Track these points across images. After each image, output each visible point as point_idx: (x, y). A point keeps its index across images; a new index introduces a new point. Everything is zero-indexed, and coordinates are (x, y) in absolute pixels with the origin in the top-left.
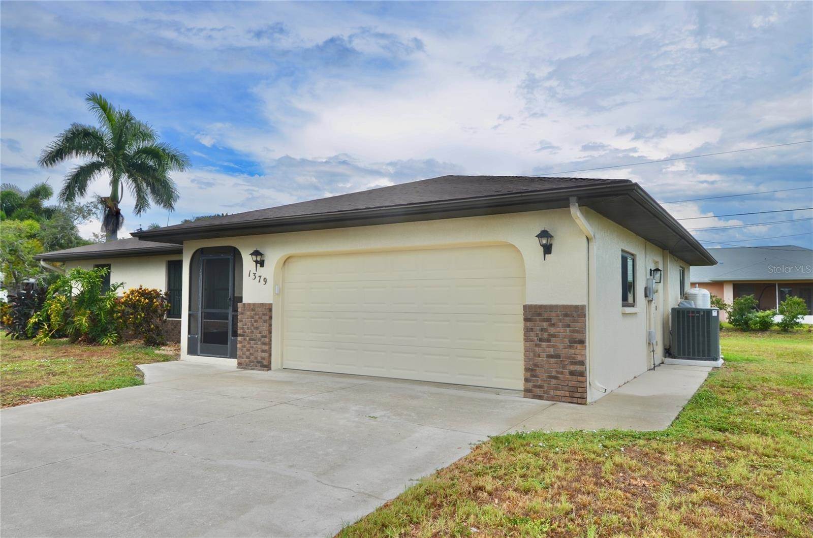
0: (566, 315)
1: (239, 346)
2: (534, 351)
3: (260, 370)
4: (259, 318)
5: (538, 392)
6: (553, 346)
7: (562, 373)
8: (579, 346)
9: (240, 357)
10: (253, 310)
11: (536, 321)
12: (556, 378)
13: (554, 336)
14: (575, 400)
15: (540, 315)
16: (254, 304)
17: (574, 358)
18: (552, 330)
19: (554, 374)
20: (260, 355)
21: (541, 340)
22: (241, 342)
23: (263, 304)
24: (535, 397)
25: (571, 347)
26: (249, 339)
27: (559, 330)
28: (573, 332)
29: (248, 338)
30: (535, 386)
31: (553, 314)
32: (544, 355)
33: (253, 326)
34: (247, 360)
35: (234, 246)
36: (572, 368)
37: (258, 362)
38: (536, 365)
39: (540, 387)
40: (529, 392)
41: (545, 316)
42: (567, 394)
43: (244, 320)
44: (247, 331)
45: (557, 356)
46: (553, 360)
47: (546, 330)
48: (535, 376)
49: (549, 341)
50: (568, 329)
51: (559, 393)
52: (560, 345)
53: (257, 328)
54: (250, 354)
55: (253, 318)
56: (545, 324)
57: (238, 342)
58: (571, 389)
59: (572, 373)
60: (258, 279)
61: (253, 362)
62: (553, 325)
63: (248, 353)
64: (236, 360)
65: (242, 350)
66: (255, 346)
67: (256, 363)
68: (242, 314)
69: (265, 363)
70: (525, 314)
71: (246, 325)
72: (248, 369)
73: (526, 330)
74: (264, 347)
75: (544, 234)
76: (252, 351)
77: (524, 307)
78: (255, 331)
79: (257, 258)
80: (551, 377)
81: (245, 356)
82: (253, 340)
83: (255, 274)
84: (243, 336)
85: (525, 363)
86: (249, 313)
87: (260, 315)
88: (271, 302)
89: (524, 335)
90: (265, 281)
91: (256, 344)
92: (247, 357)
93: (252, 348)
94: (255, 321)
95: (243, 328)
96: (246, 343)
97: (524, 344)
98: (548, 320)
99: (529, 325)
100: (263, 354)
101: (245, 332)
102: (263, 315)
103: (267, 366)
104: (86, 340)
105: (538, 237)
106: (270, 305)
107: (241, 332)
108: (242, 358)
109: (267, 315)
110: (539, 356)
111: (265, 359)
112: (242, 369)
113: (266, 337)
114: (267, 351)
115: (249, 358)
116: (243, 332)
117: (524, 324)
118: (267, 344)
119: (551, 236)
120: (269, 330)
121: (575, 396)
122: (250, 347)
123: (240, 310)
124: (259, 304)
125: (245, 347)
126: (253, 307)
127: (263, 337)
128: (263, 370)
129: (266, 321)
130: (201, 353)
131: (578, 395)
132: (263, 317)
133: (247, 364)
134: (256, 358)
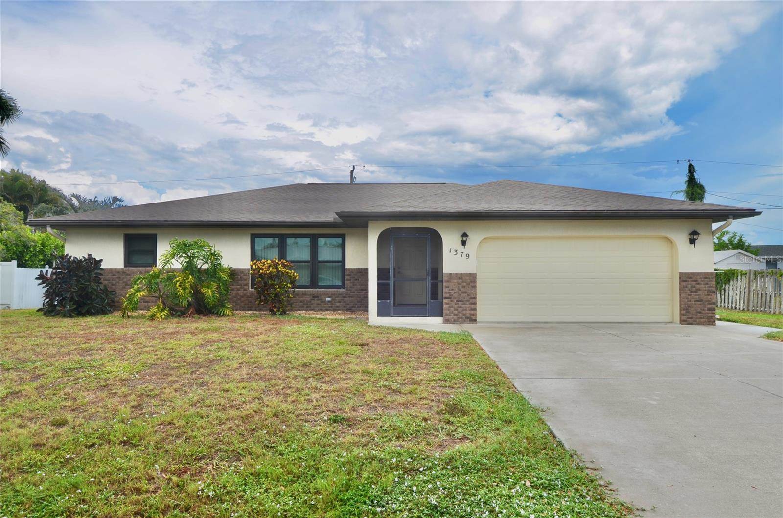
0: (706, 278)
1: (445, 306)
2: (687, 299)
3: (470, 324)
4: (467, 284)
5: (690, 321)
6: (699, 295)
7: (704, 310)
8: (713, 295)
9: (447, 315)
10: (459, 278)
11: (688, 281)
12: (700, 312)
13: (699, 289)
14: (711, 323)
15: (691, 278)
16: (461, 274)
17: (710, 301)
18: (698, 286)
19: (699, 310)
20: (468, 313)
21: (691, 292)
22: (447, 304)
23: (470, 274)
24: (688, 324)
25: (708, 295)
26: (457, 301)
27: (702, 286)
28: (710, 287)
29: (455, 301)
30: (688, 318)
31: (699, 277)
32: (693, 300)
33: (460, 290)
34: (455, 317)
35: (432, 228)
36: (709, 306)
37: (468, 318)
38: (689, 306)
39: (691, 318)
40: (682, 322)
41: (695, 279)
42: (707, 321)
43: (450, 286)
44: (454, 295)
45: (701, 301)
46: (699, 303)
47: (695, 287)
48: (688, 312)
49: (696, 292)
50: (707, 286)
51: (702, 320)
52: (702, 294)
53: (465, 292)
54: (459, 312)
55: (461, 284)
56: (694, 283)
57: (444, 304)
58: (709, 318)
59: (709, 309)
60: (459, 254)
61: (462, 318)
62: (699, 284)
63: (456, 312)
64: (442, 318)
65: (449, 310)
66: (463, 306)
67: (464, 319)
68: (448, 281)
69: (474, 318)
70: (680, 278)
71: (452, 290)
72: (456, 324)
73: (682, 286)
74: (473, 306)
75: (695, 233)
76: (460, 310)
77: (681, 274)
78: (462, 295)
79: (465, 239)
80: (697, 312)
81: (452, 314)
82: (461, 301)
83: (456, 251)
84: (450, 298)
85: (680, 306)
86: (455, 281)
87: (469, 281)
88: (475, 272)
89: (680, 290)
90: (468, 256)
91: (464, 304)
92: (454, 315)
93: (461, 307)
94: (462, 287)
95: (449, 293)
96: (453, 304)
97: (680, 295)
98: (696, 281)
99: (684, 284)
100: (472, 312)
101: (452, 295)
102: (471, 282)
103: (475, 320)
104: (195, 312)
105: (691, 234)
106: (476, 274)
107: (448, 295)
108: (450, 315)
109: (475, 282)
110: (690, 301)
111: (475, 315)
112: (450, 324)
113: (475, 298)
114: (475, 309)
115: (457, 315)
116: (450, 295)
117: (680, 284)
118: (475, 304)
119: (699, 234)
120: (476, 293)
121: (711, 321)
122: (458, 307)
123: (445, 279)
124: (467, 274)
125: (452, 307)
126: (460, 276)
127: (471, 298)
128: (473, 324)
129: (475, 287)
130: (394, 314)
131: (712, 321)
132: (472, 284)
133: (454, 321)
134: (465, 315)
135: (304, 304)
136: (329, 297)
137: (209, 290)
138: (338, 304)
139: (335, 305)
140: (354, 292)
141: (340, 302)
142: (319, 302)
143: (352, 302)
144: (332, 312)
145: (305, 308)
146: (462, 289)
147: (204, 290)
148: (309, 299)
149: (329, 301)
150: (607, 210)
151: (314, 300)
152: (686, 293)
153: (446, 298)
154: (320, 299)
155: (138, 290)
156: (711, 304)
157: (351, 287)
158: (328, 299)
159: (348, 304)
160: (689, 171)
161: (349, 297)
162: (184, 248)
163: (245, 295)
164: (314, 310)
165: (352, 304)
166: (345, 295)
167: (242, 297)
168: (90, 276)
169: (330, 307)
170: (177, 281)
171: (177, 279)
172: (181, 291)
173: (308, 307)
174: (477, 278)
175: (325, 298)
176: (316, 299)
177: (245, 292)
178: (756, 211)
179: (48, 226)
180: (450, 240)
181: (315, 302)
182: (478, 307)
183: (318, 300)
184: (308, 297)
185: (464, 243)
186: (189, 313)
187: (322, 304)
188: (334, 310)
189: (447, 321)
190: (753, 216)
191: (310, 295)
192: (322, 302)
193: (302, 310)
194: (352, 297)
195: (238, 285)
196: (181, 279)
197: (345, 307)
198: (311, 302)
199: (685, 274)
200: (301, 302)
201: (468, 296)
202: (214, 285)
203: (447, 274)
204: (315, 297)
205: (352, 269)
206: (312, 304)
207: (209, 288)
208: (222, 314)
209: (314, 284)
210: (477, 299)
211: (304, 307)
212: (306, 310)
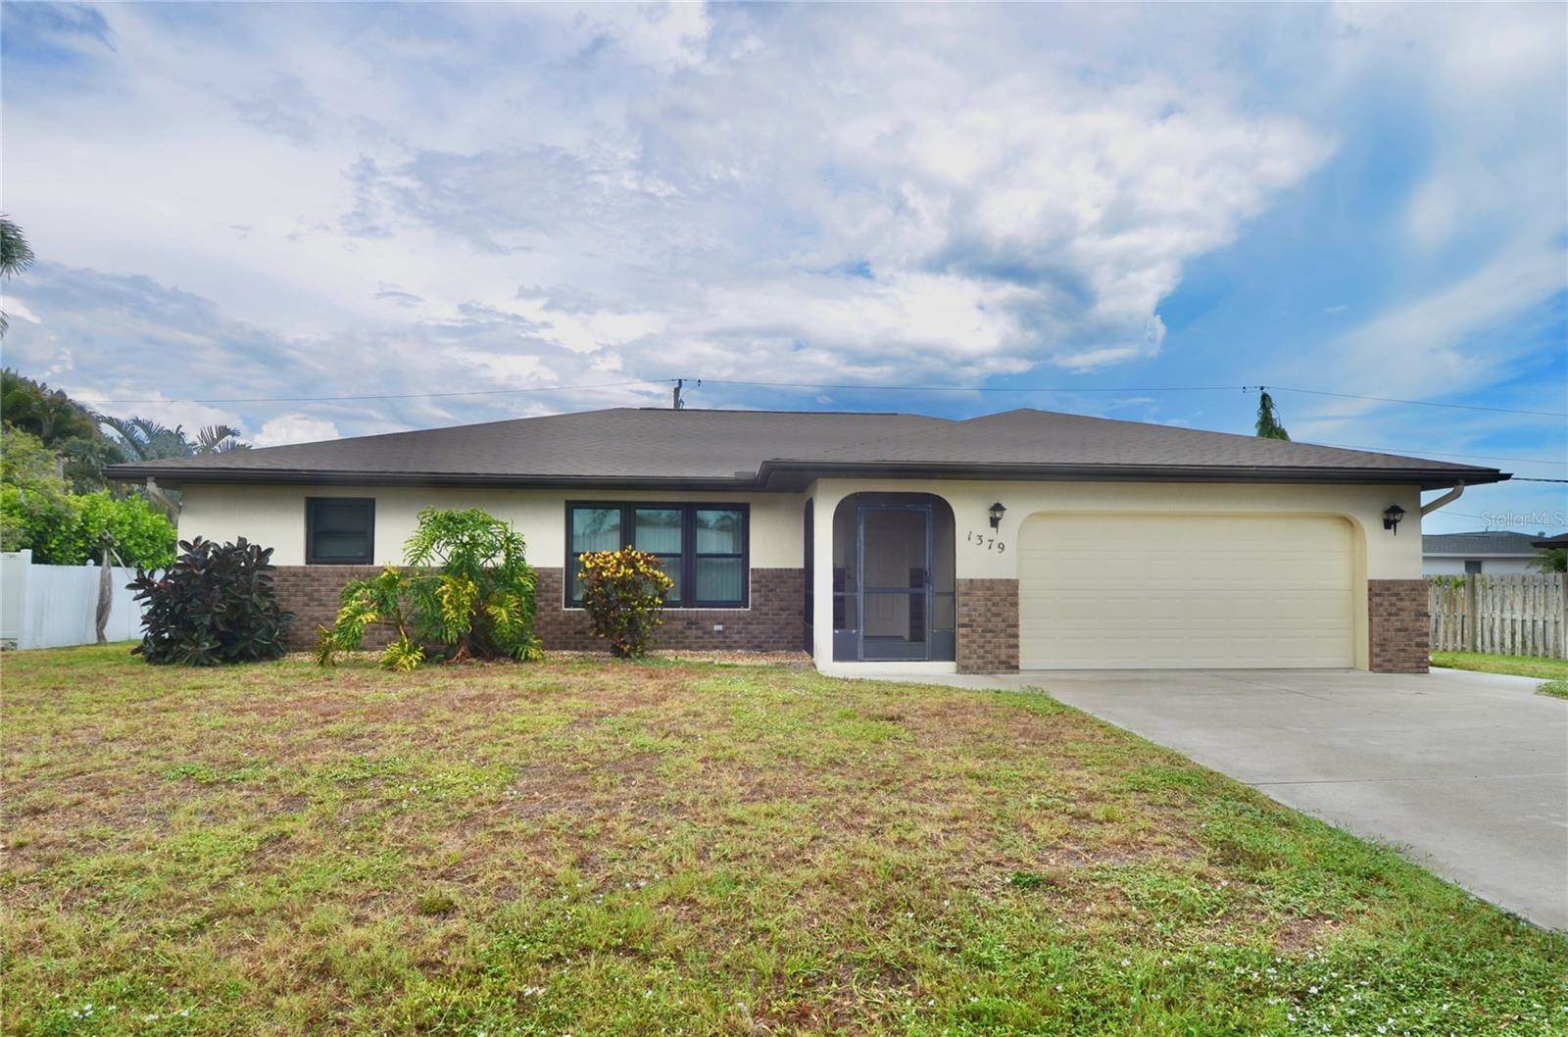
0: (1413, 590)
1: (959, 641)
2: (1383, 626)
3: (1007, 673)
4: (1001, 600)
5: (1389, 666)
6: (1402, 620)
7: (1409, 645)
8: (1425, 619)
9: (965, 657)
10: (988, 589)
11: (1383, 595)
12: (1404, 651)
13: (1402, 610)
14: (1421, 670)
15: (1388, 589)
16: (992, 580)
17: (1418, 630)
18: (1400, 604)
19: (1402, 647)
20: (1003, 653)
21: (1390, 614)
22: (964, 636)
23: (1008, 580)
24: (1385, 671)
25: (1418, 620)
26: (983, 631)
27: (1406, 604)
28: (1418, 605)
29: (980, 630)
30: (1385, 661)
31: (1401, 588)
32: (1392, 629)
33: (989, 610)
34: (980, 661)
35: (936, 493)
36: (1419, 640)
37: (1003, 663)
38: (1385, 640)
39: (1390, 661)
40: (1373, 667)
41: (1395, 590)
42: (1415, 665)
43: (971, 603)
44: (979, 619)
46: (1402, 633)
47: (1394, 605)
48: (1384, 651)
49: (1397, 615)
50: (1414, 603)
51: (1408, 665)
52: (1408, 618)
53: (998, 615)
54: (986, 652)
55: (989, 600)
56: (1394, 599)
57: (958, 636)
58: (1418, 660)
59: (1418, 645)
60: (986, 544)
61: (991, 663)
62: (1401, 599)
63: (981, 651)
64: (954, 663)
65: (968, 647)
66: (993, 640)
67: (997, 664)
68: (967, 594)
69: (1014, 663)
70: (1370, 590)
71: (975, 610)
72: (982, 674)
73: (1374, 605)
74: (1012, 641)
75: (1395, 510)
76: (988, 647)
77: (1371, 582)
78: (993, 619)
79: (998, 515)
80: (1399, 650)
81: (974, 656)
82: (990, 631)
83: (980, 537)
84: (971, 626)
85: (1371, 639)
86: (980, 593)
87: (1003, 595)
88: (1014, 578)
89: (1370, 610)
90: (1001, 547)
91: (996, 637)
92: (979, 657)
93: (990, 642)
94: (993, 605)
95: (969, 615)
96: (976, 637)
97: (1370, 620)
98: (1397, 595)
99: (1377, 600)
100: (1011, 651)
101: (974, 621)
102: (1011, 595)
103: (1017, 667)
104: (469, 654)
105: (1387, 512)
106: (1018, 581)
107: (966, 620)
108: (970, 658)
109: (1016, 595)
110: (1388, 631)
111: (1015, 657)
112: (970, 673)
113: (1016, 626)
114: (1016, 646)
115: (983, 657)
116: (970, 621)
117: (1370, 599)
118: (1016, 636)
119: (1402, 511)
120: (1017, 617)
121: (1421, 667)
122: (986, 642)
123: (961, 589)
124: (1001, 580)
125: (974, 642)
126: (989, 585)
127: (1009, 626)
128: (1012, 673)
129: (1016, 604)
130: (865, 657)
131: (1423, 665)
132: (1009, 599)
133: (979, 668)
134: (996, 657)
135: (671, 638)
136: (719, 624)
137: (503, 611)
138: (736, 637)
139: (731, 638)
140: (767, 614)
141: (740, 633)
142: (700, 633)
143: (763, 633)
144: (726, 652)
145: (673, 644)
146: (993, 609)
147: (492, 610)
148: (680, 628)
149: (719, 632)
150: (1257, 467)
151: (690, 628)
152: (1381, 616)
153: (963, 626)
154: (702, 628)
155: (359, 612)
156: (1421, 635)
157: (761, 605)
158: (719, 628)
159: (756, 637)
160: (1264, 406)
161: (758, 623)
162: (450, 526)
163: (554, 620)
164: (690, 648)
165: (763, 636)
166: (749, 620)
167: (549, 623)
168: (249, 582)
169: (721, 642)
170: (443, 592)
171: (444, 588)
172: (452, 612)
173: (679, 643)
174: (1020, 587)
175: (712, 625)
176: (693, 627)
177: (555, 613)
178: (1501, 472)
179: (148, 479)
180: (968, 516)
181: (693, 632)
182: (1022, 641)
183: (696, 629)
184: (678, 623)
185: (994, 522)
186: (459, 655)
187: (706, 636)
188: (729, 648)
189: (964, 669)
190: (1496, 482)
191: (684, 619)
192: (705, 633)
193: (668, 648)
194: (763, 623)
195: (542, 601)
196: (450, 589)
197: (749, 642)
198: (684, 633)
199: (1381, 582)
200: (665, 633)
201: (1004, 621)
202: (512, 601)
203: (965, 580)
204: (691, 623)
205: (763, 570)
206: (687, 637)
207: (501, 606)
208: (523, 657)
209: (689, 597)
210: (1020, 628)
211: (670, 643)
212: (676, 649)
